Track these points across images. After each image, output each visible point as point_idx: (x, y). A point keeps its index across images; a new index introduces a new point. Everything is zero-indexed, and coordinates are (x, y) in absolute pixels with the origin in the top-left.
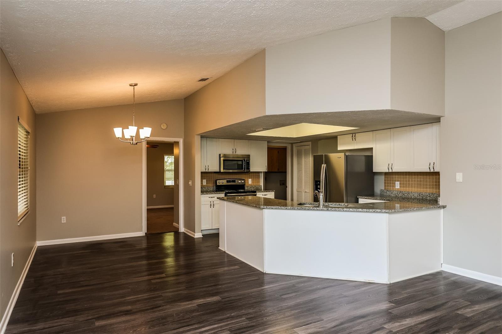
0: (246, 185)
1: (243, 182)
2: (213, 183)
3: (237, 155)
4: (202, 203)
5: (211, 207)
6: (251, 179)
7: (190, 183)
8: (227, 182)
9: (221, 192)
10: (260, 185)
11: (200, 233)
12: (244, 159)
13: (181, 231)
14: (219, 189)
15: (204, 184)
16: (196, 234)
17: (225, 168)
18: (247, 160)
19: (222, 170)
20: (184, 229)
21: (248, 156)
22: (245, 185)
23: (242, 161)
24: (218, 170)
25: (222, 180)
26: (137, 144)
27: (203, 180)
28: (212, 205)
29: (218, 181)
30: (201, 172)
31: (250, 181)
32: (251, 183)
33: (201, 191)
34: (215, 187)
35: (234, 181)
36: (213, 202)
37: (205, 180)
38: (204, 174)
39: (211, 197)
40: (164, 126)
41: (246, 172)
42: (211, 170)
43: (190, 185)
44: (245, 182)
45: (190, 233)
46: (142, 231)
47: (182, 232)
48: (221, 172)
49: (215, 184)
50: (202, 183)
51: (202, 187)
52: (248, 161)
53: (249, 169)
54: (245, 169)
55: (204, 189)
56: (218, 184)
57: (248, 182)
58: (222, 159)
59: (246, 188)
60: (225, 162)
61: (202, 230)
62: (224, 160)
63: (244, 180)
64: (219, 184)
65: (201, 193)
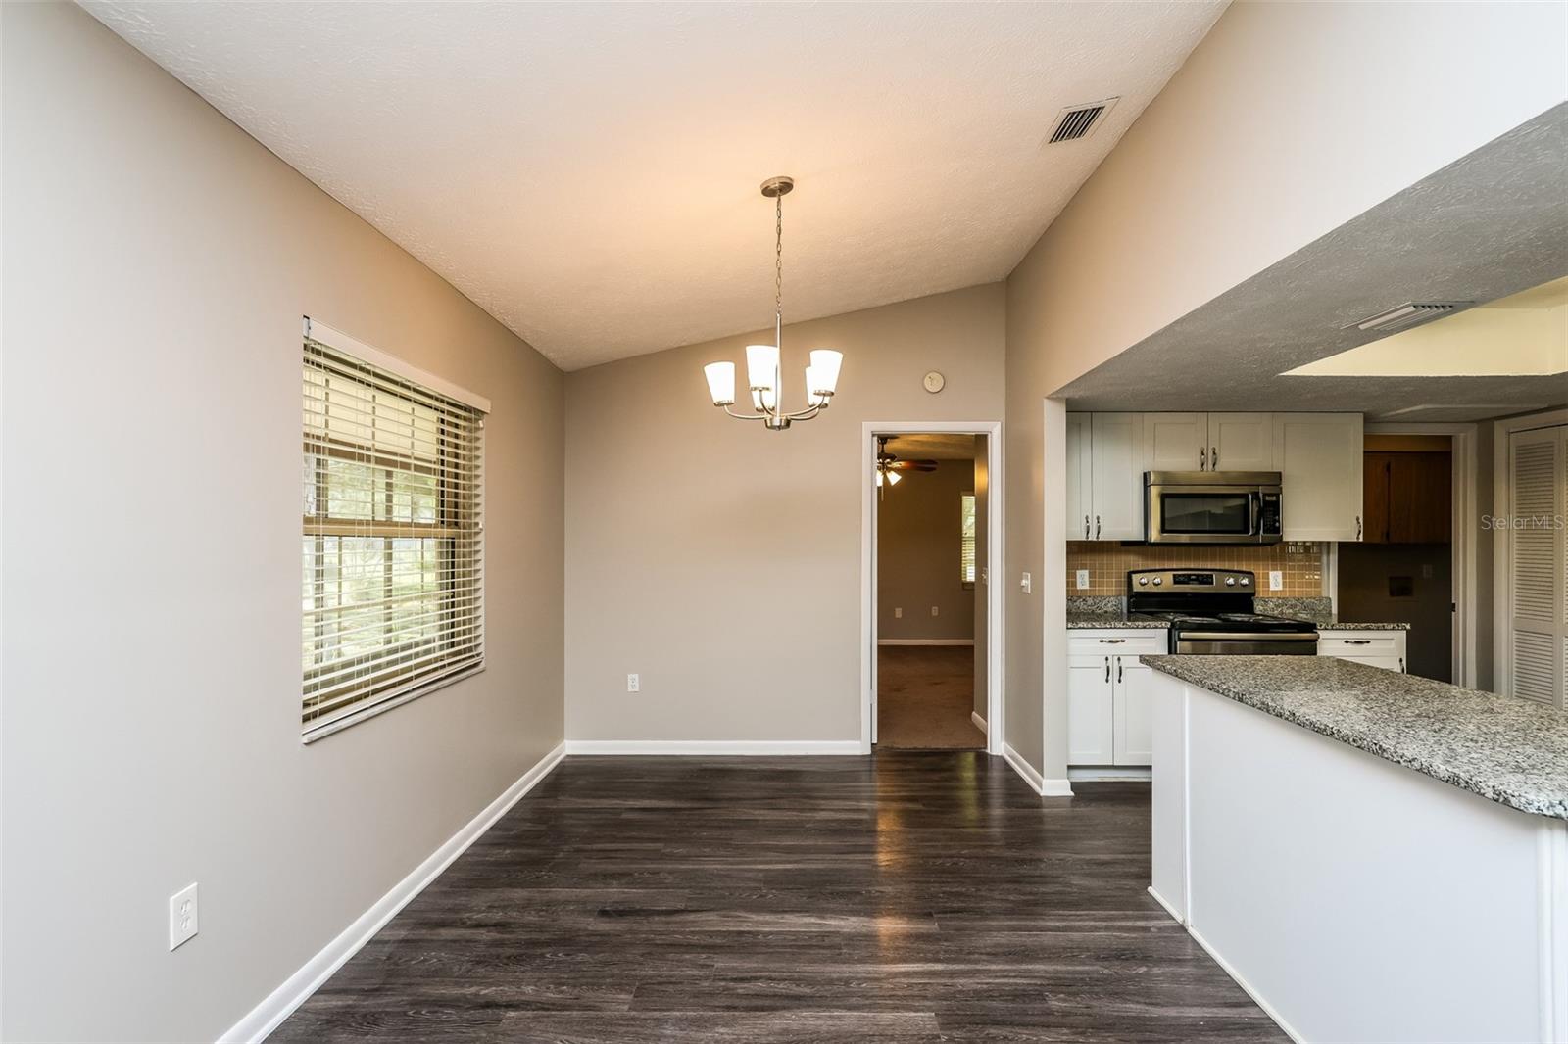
0: (1261, 593)
1: (1245, 581)
2: (1118, 584)
3: (1222, 473)
4: (1074, 661)
5: (1107, 681)
6: (1279, 573)
7: (1024, 582)
8: (1177, 580)
9: (1152, 624)
10: (1324, 595)
11: (1064, 778)
12: (1254, 489)
13: (994, 754)
14: (1143, 606)
15: (1079, 587)
16: (1045, 782)
17: (1167, 528)
18: (1265, 495)
19: (1155, 535)
20: (1003, 743)
21: (1275, 479)
22: (1254, 594)
23: (1245, 496)
24: (1136, 534)
25: (1153, 575)
26: (788, 423)
27: (1079, 573)
28: (1114, 673)
29: (1135, 578)
30: (1069, 543)
31: (1275, 581)
32: (1280, 588)
33: (1069, 613)
34: (1125, 600)
35: (1207, 580)
36: (1119, 659)
37: (1086, 573)
38: (1080, 551)
39: (1111, 642)
40: (933, 383)
41: (1263, 545)
42: (1110, 533)
43: (1024, 590)
44: (1253, 582)
45: (1024, 770)
46: (859, 739)
47: (997, 756)
48: (1153, 540)
49: (1124, 588)
50: (1071, 582)
51: (1073, 595)
52: (1274, 498)
53: (1277, 530)
54: (1258, 532)
55: (1079, 603)
56: (1137, 588)
57: (1268, 584)
58: (1155, 491)
59: (1259, 608)
60: (1167, 501)
61: (1070, 767)
62: (1164, 497)
63: (1251, 573)
64: (1141, 589)
65: (1068, 621)
